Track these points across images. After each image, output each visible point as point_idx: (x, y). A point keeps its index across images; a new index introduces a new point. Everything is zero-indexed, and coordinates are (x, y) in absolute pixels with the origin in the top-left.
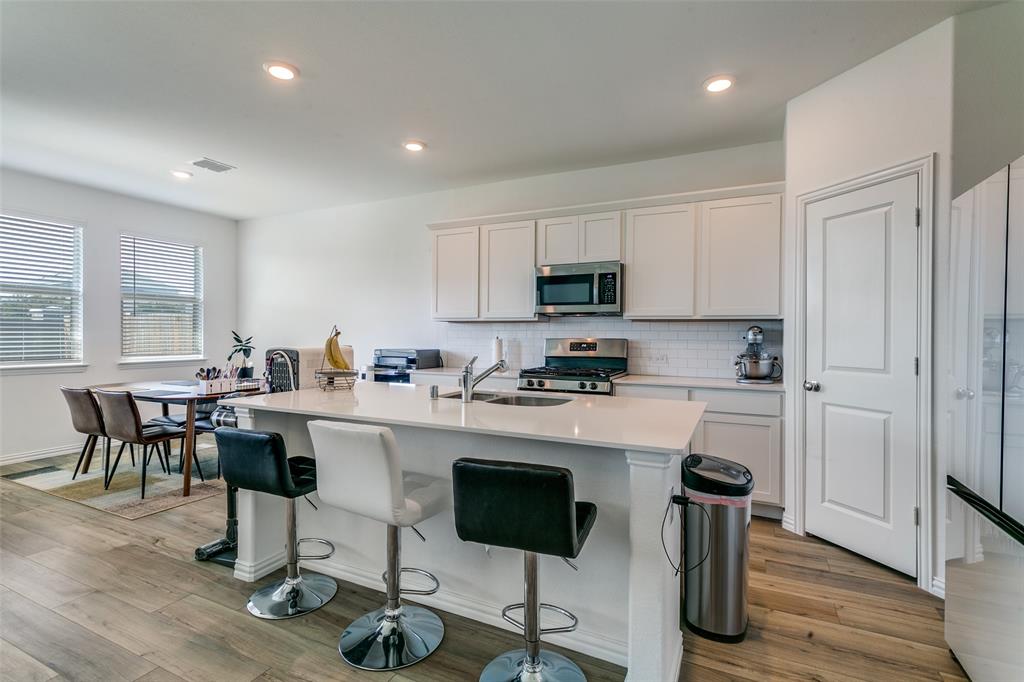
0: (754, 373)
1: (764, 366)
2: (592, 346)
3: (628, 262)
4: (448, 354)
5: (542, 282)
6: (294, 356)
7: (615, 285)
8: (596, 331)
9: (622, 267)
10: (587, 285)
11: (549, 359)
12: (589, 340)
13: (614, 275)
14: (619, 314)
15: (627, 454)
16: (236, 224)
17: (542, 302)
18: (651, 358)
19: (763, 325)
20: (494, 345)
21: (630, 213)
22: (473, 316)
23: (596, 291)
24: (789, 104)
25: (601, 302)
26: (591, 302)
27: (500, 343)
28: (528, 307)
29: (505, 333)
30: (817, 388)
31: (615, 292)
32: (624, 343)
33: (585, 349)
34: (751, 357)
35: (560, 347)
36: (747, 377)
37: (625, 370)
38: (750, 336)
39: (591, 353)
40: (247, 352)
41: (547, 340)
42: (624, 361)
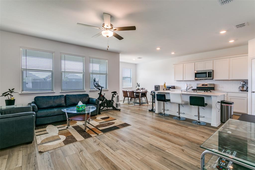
0: (243, 90)
1: (245, 89)
2: (207, 85)
3: (214, 70)
4: (176, 86)
5: (196, 74)
6: (159, 86)
7: (211, 74)
8: (208, 82)
9: (213, 71)
10: (206, 74)
11: (197, 87)
12: (206, 84)
13: (211, 72)
14: (213, 79)
15: (212, 96)
16: (136, 64)
17: (196, 77)
18: (219, 87)
19: (245, 81)
20: (186, 85)
21: (215, 61)
22: (182, 80)
23: (207, 75)
24: (249, 41)
25: (208, 77)
26: (206, 77)
27: (187, 84)
28: (193, 78)
29: (189, 83)
30: (254, 92)
31: (211, 75)
32: (214, 85)
33: (205, 86)
34: (242, 87)
35: (200, 85)
36: (241, 91)
37: (214, 89)
38: (242, 83)
39: (206, 86)
40: (139, 86)
41: (197, 84)
42: (214, 88)
